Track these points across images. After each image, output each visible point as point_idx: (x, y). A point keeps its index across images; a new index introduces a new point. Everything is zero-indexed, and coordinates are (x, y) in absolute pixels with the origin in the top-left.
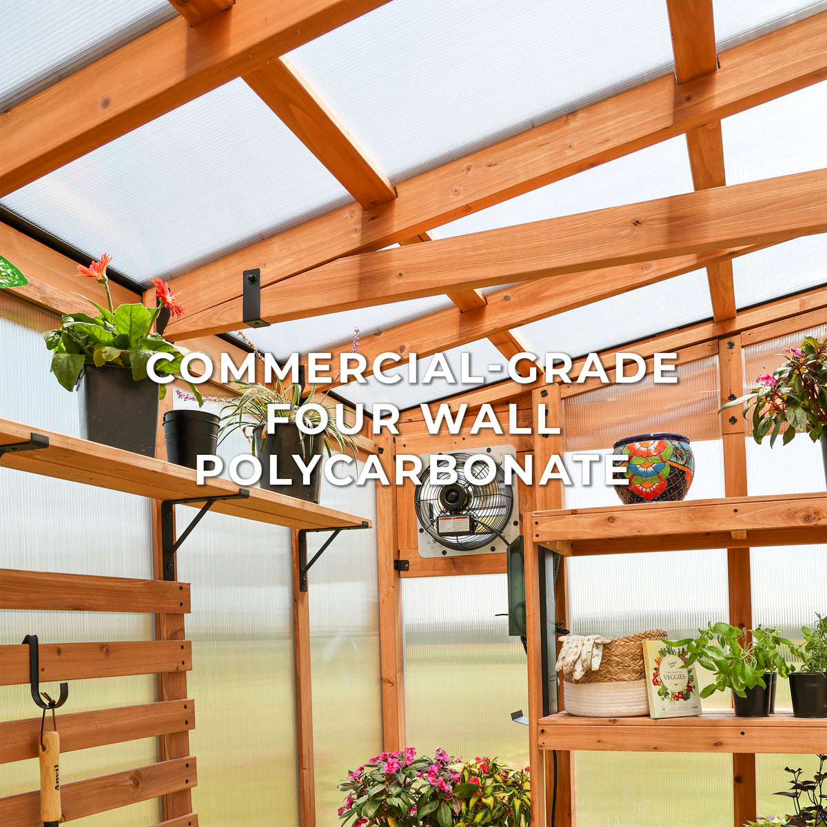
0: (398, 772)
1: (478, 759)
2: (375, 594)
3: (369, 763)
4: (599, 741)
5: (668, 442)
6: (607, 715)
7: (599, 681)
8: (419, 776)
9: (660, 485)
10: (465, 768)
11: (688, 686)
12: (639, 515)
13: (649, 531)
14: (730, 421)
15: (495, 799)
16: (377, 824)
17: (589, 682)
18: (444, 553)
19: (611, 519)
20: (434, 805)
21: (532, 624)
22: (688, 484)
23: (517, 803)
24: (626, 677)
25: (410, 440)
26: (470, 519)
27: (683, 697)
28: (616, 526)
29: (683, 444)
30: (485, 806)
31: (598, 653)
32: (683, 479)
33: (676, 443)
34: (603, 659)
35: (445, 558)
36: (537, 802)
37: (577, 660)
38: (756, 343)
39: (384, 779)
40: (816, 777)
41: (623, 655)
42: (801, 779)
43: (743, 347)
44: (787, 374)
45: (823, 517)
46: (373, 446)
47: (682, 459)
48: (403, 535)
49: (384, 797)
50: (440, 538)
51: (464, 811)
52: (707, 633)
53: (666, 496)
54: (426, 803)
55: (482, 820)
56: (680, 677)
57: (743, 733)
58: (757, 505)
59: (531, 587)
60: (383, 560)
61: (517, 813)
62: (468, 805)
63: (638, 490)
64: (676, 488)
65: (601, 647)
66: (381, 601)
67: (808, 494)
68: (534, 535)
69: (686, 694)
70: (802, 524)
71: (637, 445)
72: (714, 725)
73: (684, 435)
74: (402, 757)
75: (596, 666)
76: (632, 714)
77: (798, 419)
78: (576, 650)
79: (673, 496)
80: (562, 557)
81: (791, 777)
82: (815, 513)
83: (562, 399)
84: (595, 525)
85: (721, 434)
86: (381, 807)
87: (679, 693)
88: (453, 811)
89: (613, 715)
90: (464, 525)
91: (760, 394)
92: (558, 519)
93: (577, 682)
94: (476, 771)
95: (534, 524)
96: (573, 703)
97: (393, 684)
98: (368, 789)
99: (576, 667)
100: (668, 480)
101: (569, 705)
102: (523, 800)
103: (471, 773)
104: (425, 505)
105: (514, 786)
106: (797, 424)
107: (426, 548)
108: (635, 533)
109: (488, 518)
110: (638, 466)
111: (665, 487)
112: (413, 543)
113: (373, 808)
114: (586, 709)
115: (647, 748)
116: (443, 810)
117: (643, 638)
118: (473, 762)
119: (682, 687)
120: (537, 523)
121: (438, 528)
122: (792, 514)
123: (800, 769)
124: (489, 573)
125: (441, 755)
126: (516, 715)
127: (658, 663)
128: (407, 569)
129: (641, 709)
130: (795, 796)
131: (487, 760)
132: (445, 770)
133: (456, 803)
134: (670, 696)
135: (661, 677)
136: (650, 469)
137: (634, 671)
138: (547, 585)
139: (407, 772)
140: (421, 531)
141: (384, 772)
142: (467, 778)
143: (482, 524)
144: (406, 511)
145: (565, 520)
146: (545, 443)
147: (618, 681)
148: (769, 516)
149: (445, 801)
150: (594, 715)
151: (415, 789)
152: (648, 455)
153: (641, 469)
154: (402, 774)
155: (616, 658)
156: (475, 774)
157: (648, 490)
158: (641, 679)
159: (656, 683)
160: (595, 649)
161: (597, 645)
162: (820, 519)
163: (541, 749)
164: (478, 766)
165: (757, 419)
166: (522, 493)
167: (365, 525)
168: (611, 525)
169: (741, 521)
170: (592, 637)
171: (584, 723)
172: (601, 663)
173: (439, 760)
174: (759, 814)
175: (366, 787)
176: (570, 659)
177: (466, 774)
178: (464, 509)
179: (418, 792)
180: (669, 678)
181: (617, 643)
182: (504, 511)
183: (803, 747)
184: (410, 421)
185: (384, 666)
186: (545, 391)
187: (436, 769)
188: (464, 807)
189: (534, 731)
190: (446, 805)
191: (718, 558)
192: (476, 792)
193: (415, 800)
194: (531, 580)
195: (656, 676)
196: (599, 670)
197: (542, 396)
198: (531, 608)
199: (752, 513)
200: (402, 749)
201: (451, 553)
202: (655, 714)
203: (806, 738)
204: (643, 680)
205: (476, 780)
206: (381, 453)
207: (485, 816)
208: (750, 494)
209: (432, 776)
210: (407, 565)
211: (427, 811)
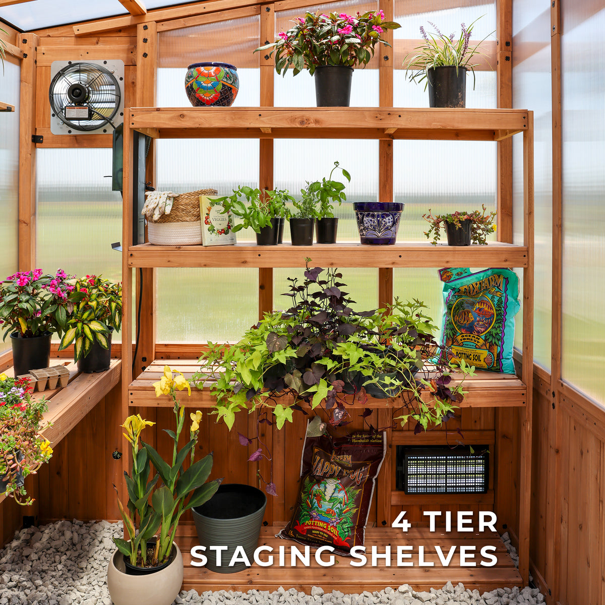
0: (28, 285)
1: (88, 276)
2: (16, 159)
3: (6, 280)
4: (169, 261)
5: (222, 68)
6: (175, 244)
7: (170, 222)
8: (43, 288)
9: (216, 95)
10: (77, 282)
11: (228, 226)
12: (200, 114)
13: (206, 125)
14: (265, 57)
15: (98, 303)
16: (11, 324)
17: (164, 222)
18: (70, 132)
19: (182, 116)
20: (54, 308)
21: (127, 183)
22: (234, 97)
23: (114, 305)
24: (188, 219)
25: (47, 50)
26: (89, 109)
27: (224, 233)
28: (185, 121)
29: (233, 71)
30: (90, 307)
31: (170, 203)
32: (231, 92)
33: (227, 69)
34: (173, 207)
35: (70, 136)
36: (126, 304)
37: (156, 207)
38: (283, 10)
39: (17, 290)
40: (305, 283)
41: (186, 204)
42: (297, 285)
43: (275, 12)
44: (295, 34)
45: (311, 123)
46: (19, 52)
47: (231, 80)
48: (40, 117)
49: (16, 303)
50: (67, 121)
51: (75, 311)
52: (238, 192)
53: (219, 103)
54: (48, 307)
55: (88, 317)
56: (223, 220)
57: (259, 255)
58: (272, 112)
59: (127, 158)
60: (23, 134)
61: (113, 312)
62: (78, 307)
63: (201, 98)
64: (226, 98)
65: (172, 199)
66: (21, 164)
67: (303, 108)
68: (131, 123)
69: (227, 231)
70: (299, 126)
71: (202, 69)
72: (241, 250)
73: (233, 65)
74: (31, 275)
75: (168, 211)
76: (191, 244)
77: (299, 63)
78: (155, 201)
79: (224, 103)
80: (152, 139)
81: (291, 283)
82: (307, 120)
83: (158, 32)
84: (171, 119)
85: (259, 65)
86: (13, 310)
87: (222, 230)
88: (67, 312)
89: (179, 244)
90: (85, 113)
91: (278, 44)
92: (147, 113)
93: (156, 222)
94: (86, 284)
95: (131, 116)
96: (153, 236)
97: (27, 224)
98: (4, 298)
99: (155, 212)
100: (221, 92)
101: (151, 238)
102: (118, 303)
103: (82, 285)
104: (57, 97)
105: (112, 294)
106: (298, 66)
107: (56, 127)
108: (197, 126)
109: (102, 109)
110: (202, 82)
111: (219, 97)
112: (47, 124)
113: (8, 310)
114: (162, 240)
115: (200, 266)
116: (60, 311)
117: (200, 194)
118: (84, 278)
119: (224, 226)
120: (133, 115)
121: (65, 114)
122: (293, 120)
123: (296, 279)
124: (101, 148)
125: (60, 273)
126: (116, 245)
127: (209, 210)
128: (42, 142)
129: (196, 240)
130: (293, 295)
131: (94, 277)
132: (64, 284)
133: (70, 306)
134: (216, 231)
135: (211, 219)
136: (210, 85)
137: (193, 215)
138: (139, 157)
139: (35, 285)
140: (53, 115)
141: (17, 285)
142: (78, 289)
143: (97, 113)
144: (43, 100)
145: (152, 114)
146: (144, 61)
147: (182, 221)
148: (280, 120)
149: (62, 305)
150: (166, 244)
151: (41, 298)
152: (209, 75)
153: (204, 84)
154: (30, 287)
155: (181, 207)
156: (84, 286)
157: (208, 98)
158: (198, 220)
159: (207, 223)
160: (168, 200)
161: (169, 198)
162: (309, 123)
163: (131, 267)
164: (88, 281)
165: (278, 59)
166: (127, 94)
167: (9, 109)
168: (182, 119)
169: (263, 122)
170: (167, 193)
171: (159, 249)
172: (172, 210)
173: (59, 277)
174: (274, 309)
175: (3, 297)
176: (151, 206)
177: (78, 286)
178: (85, 102)
179: (42, 300)
180: (216, 220)
181: (183, 197)
182: (113, 105)
183: (295, 263)
184: (49, 36)
185: (21, 211)
186: (146, 26)
187: (56, 282)
188: (75, 308)
189: (126, 254)
190: (62, 308)
191: (254, 144)
192: (84, 298)
193: (40, 306)
194: (127, 153)
195: (207, 218)
196: (170, 215)
197: (144, 29)
198: (127, 171)
199: (269, 117)
200: (32, 269)
201: (75, 132)
202: (206, 243)
203: (297, 258)
204: (199, 221)
205: (85, 290)
206: (26, 57)
207: (90, 314)
208: (275, 106)
209: (53, 287)
210: (41, 139)
211: (48, 312)
